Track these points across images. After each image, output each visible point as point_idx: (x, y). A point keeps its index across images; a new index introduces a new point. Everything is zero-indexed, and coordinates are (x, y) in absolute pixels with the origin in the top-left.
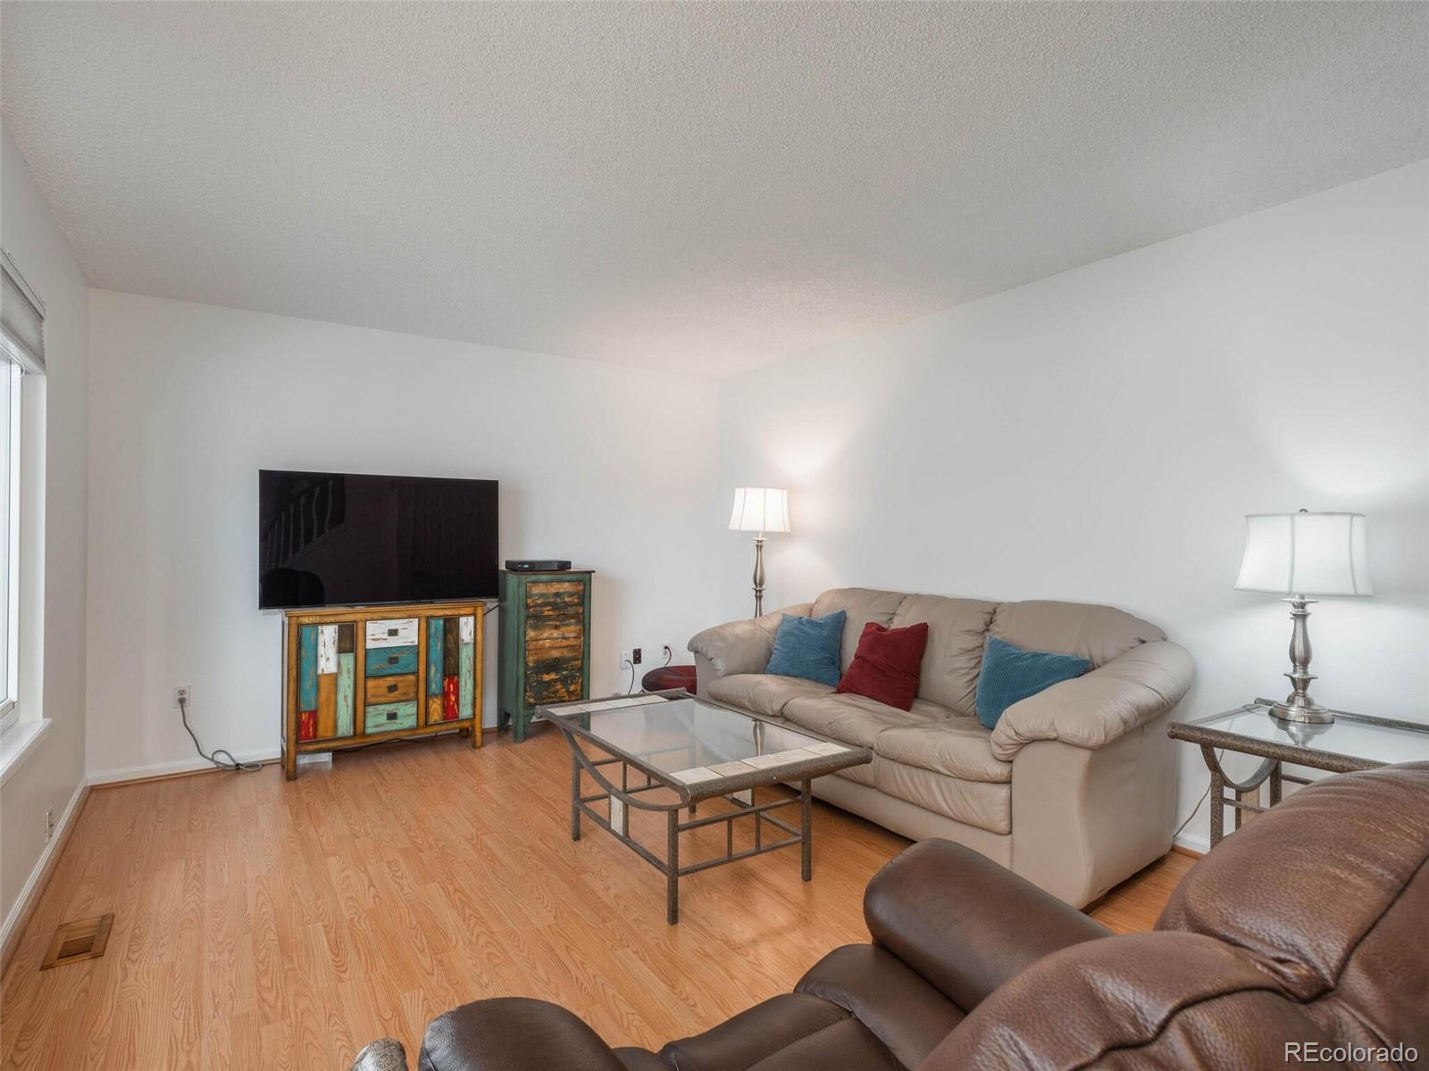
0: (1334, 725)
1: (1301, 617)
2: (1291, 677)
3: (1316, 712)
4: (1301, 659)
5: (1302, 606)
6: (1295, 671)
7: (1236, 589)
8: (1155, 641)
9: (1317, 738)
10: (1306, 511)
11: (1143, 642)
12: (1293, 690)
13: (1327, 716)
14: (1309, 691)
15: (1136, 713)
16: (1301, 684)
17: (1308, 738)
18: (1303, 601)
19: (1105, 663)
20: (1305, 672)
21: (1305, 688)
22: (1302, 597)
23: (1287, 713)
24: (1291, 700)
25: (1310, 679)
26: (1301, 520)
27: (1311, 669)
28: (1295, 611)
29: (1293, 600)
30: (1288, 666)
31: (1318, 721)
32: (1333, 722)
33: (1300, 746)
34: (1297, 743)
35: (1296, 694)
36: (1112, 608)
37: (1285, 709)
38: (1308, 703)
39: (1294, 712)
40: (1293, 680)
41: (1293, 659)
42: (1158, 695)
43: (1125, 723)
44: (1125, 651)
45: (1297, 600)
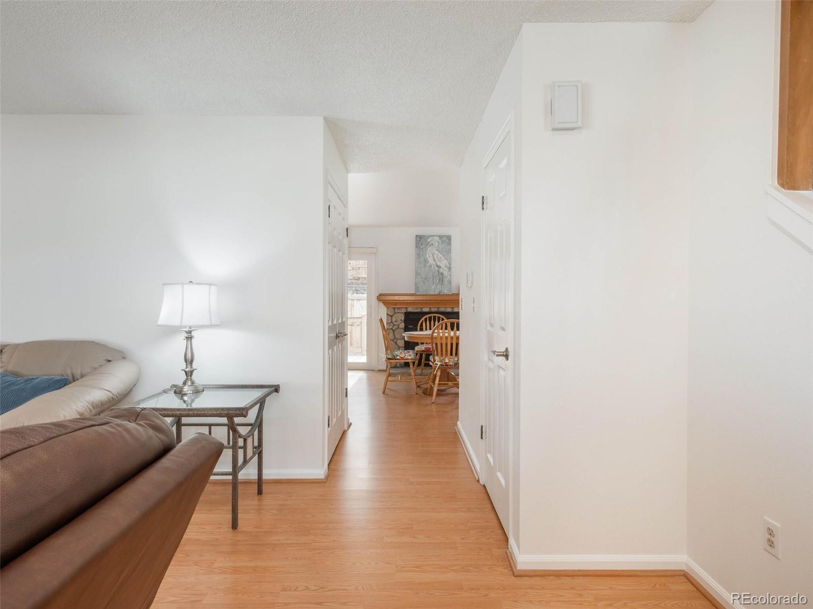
0: (204, 392)
1: (189, 338)
2: (184, 370)
3: (196, 387)
4: (189, 361)
5: (190, 332)
6: (187, 368)
7: (157, 326)
8: (118, 360)
9: (197, 400)
10: (192, 282)
11: (109, 361)
12: (186, 377)
13: (201, 388)
14: (194, 377)
15: (91, 408)
16: (189, 374)
17: (193, 401)
18: (190, 330)
19: (82, 376)
20: (191, 367)
21: (191, 376)
22: (190, 328)
23: (183, 391)
24: (185, 383)
25: (193, 371)
26: (188, 288)
27: (194, 365)
28: (186, 335)
29: (186, 330)
30: (183, 365)
31: (197, 392)
32: (203, 391)
33: (189, 407)
34: (187, 405)
35: (187, 379)
36: (93, 342)
37: (182, 388)
38: (193, 383)
39: (186, 389)
40: (186, 372)
41: (186, 361)
42: (110, 394)
43: (81, 414)
44: (96, 368)
45: (187, 329)
